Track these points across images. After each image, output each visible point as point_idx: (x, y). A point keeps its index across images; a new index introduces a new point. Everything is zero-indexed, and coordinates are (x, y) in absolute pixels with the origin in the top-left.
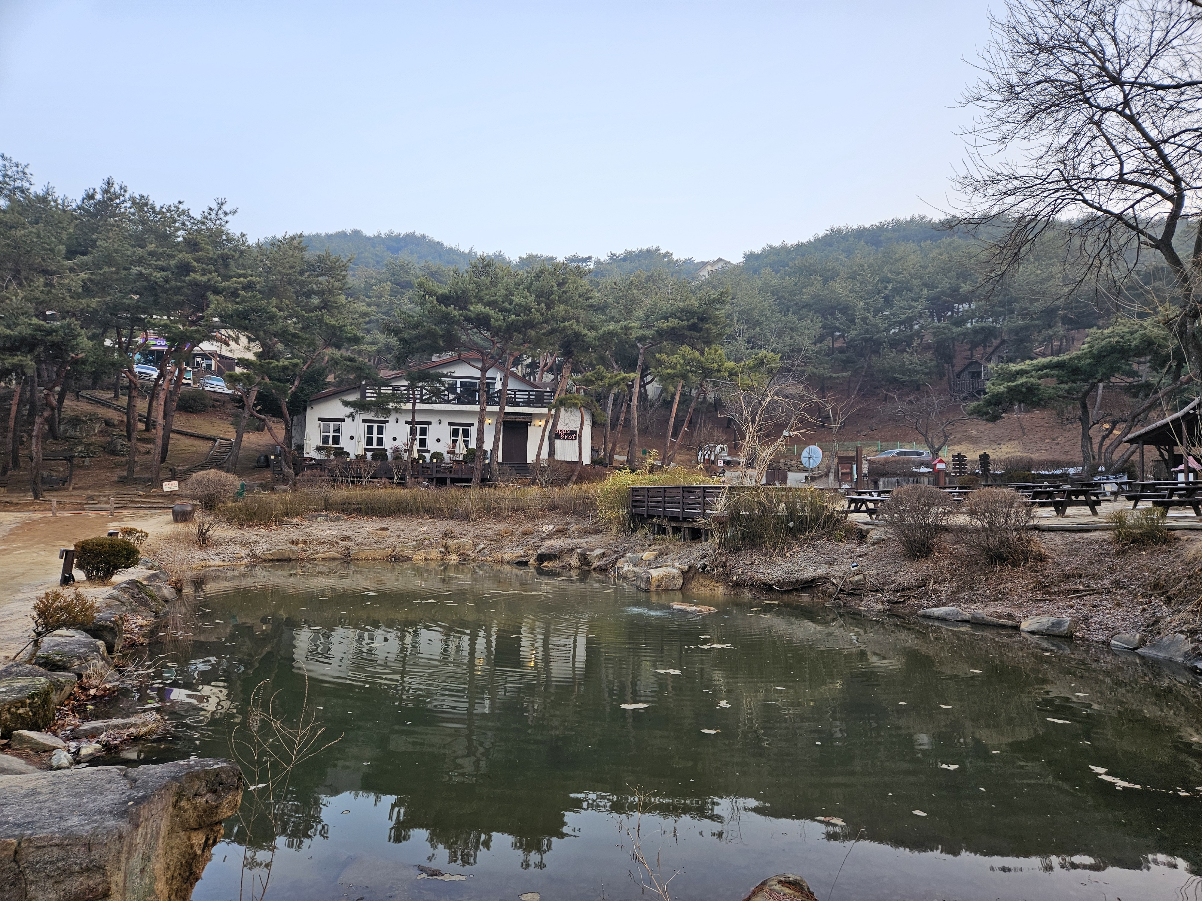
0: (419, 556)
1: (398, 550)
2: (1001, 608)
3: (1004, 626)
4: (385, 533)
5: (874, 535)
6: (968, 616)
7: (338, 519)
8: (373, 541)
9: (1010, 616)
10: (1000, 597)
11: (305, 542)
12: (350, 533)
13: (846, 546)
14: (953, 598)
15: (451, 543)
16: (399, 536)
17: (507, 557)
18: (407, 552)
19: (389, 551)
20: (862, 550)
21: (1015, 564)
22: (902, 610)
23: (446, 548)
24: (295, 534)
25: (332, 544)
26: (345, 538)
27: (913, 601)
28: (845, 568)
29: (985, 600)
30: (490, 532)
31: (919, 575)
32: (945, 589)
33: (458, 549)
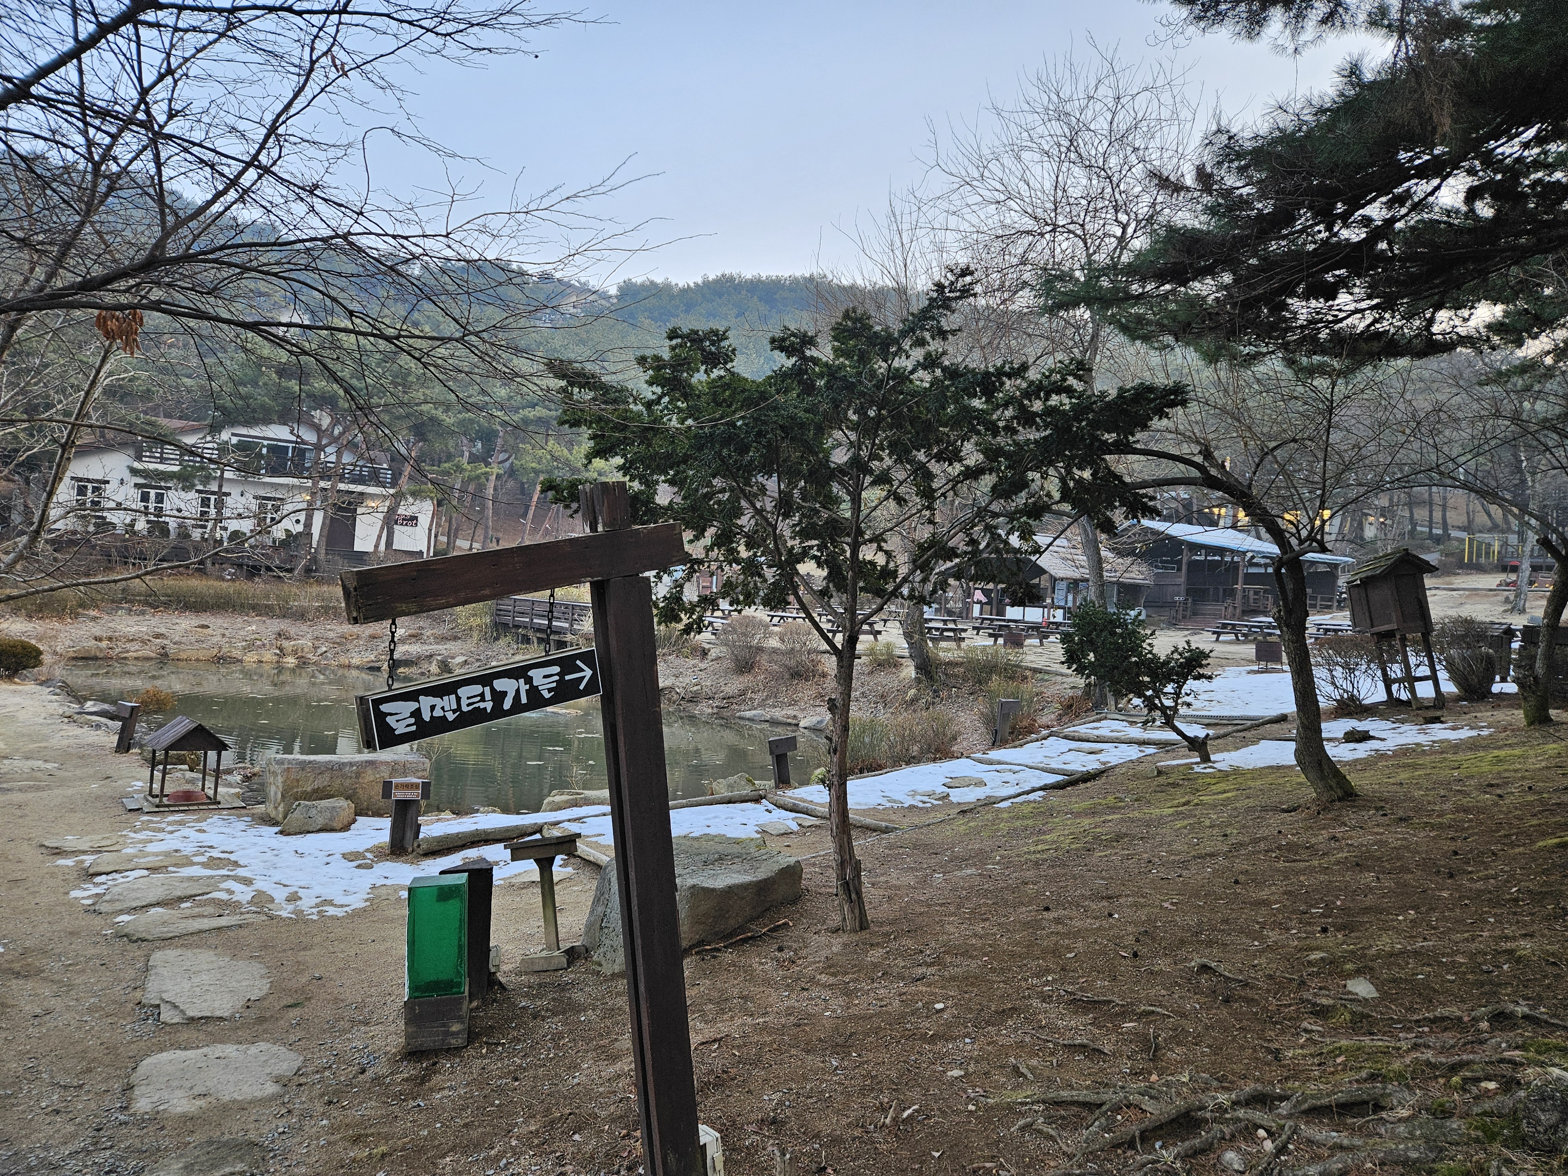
0: (251, 658)
1: (224, 650)
2: (791, 712)
3: (790, 724)
4: (206, 631)
5: (713, 654)
6: (768, 717)
7: (143, 613)
8: (193, 639)
9: (795, 717)
10: (793, 703)
11: (110, 639)
12: (163, 630)
13: (691, 662)
14: (762, 705)
15: (286, 644)
16: (224, 635)
17: (356, 661)
18: (236, 653)
19: (215, 651)
20: (703, 666)
21: (807, 680)
22: (725, 713)
23: (281, 649)
24: (97, 631)
25: (144, 642)
26: (158, 636)
27: (735, 706)
28: (687, 680)
29: (782, 705)
30: (331, 635)
31: (741, 687)
32: (758, 697)
33: (295, 652)
